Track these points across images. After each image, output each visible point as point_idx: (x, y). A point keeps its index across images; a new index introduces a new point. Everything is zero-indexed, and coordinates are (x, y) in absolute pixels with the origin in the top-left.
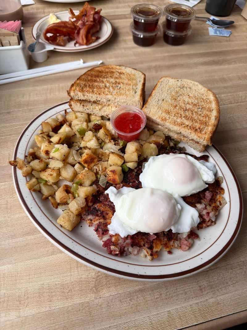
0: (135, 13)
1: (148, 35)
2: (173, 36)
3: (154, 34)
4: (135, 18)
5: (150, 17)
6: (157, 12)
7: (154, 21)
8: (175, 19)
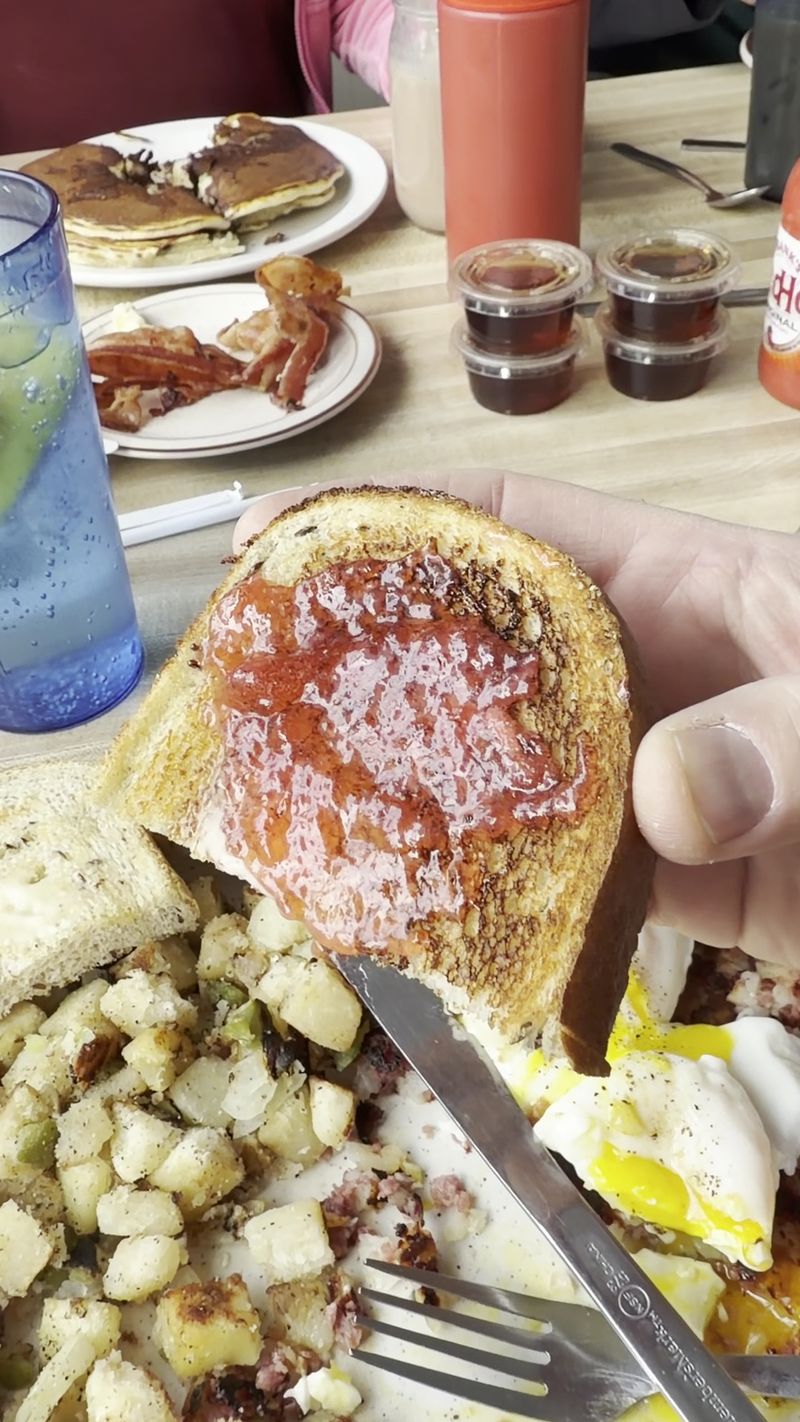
0: (465, 280)
1: (530, 364)
2: (647, 361)
3: (558, 360)
4: (470, 303)
5: (532, 292)
6: (565, 269)
7: (553, 307)
8: (647, 293)
